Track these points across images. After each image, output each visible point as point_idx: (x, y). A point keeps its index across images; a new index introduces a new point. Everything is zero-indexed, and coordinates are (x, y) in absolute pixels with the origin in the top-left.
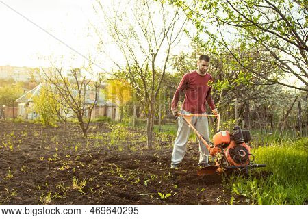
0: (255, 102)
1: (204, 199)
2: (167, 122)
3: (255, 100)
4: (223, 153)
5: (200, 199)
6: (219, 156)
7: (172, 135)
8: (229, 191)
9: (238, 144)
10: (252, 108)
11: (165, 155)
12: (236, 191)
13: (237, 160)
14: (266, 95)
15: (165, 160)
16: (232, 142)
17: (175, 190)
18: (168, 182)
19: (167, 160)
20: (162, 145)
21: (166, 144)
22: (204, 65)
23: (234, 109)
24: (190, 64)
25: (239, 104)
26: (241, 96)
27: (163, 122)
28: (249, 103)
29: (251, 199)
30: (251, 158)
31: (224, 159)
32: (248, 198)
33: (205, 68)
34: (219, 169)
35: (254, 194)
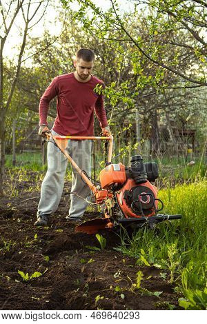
0: (168, 112)
1: (93, 275)
2: (26, 149)
3: (167, 109)
4: (115, 199)
5: (87, 276)
6: (109, 203)
7: (35, 171)
8: (133, 261)
9: (138, 184)
10: (162, 122)
11: (25, 205)
12: (144, 260)
13: (136, 209)
14: (183, 99)
15: (26, 213)
16: (130, 181)
17: (46, 265)
18: (33, 251)
19: (30, 214)
20: (20, 187)
21: (26, 186)
22: (83, 68)
23: (134, 125)
24: (60, 53)
25: (142, 116)
26: (145, 103)
27: (20, 149)
28: (157, 114)
29: (168, 273)
30: (158, 205)
31: (116, 207)
32: (163, 271)
33: (85, 72)
34: (109, 224)
35: (173, 265)
